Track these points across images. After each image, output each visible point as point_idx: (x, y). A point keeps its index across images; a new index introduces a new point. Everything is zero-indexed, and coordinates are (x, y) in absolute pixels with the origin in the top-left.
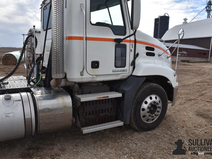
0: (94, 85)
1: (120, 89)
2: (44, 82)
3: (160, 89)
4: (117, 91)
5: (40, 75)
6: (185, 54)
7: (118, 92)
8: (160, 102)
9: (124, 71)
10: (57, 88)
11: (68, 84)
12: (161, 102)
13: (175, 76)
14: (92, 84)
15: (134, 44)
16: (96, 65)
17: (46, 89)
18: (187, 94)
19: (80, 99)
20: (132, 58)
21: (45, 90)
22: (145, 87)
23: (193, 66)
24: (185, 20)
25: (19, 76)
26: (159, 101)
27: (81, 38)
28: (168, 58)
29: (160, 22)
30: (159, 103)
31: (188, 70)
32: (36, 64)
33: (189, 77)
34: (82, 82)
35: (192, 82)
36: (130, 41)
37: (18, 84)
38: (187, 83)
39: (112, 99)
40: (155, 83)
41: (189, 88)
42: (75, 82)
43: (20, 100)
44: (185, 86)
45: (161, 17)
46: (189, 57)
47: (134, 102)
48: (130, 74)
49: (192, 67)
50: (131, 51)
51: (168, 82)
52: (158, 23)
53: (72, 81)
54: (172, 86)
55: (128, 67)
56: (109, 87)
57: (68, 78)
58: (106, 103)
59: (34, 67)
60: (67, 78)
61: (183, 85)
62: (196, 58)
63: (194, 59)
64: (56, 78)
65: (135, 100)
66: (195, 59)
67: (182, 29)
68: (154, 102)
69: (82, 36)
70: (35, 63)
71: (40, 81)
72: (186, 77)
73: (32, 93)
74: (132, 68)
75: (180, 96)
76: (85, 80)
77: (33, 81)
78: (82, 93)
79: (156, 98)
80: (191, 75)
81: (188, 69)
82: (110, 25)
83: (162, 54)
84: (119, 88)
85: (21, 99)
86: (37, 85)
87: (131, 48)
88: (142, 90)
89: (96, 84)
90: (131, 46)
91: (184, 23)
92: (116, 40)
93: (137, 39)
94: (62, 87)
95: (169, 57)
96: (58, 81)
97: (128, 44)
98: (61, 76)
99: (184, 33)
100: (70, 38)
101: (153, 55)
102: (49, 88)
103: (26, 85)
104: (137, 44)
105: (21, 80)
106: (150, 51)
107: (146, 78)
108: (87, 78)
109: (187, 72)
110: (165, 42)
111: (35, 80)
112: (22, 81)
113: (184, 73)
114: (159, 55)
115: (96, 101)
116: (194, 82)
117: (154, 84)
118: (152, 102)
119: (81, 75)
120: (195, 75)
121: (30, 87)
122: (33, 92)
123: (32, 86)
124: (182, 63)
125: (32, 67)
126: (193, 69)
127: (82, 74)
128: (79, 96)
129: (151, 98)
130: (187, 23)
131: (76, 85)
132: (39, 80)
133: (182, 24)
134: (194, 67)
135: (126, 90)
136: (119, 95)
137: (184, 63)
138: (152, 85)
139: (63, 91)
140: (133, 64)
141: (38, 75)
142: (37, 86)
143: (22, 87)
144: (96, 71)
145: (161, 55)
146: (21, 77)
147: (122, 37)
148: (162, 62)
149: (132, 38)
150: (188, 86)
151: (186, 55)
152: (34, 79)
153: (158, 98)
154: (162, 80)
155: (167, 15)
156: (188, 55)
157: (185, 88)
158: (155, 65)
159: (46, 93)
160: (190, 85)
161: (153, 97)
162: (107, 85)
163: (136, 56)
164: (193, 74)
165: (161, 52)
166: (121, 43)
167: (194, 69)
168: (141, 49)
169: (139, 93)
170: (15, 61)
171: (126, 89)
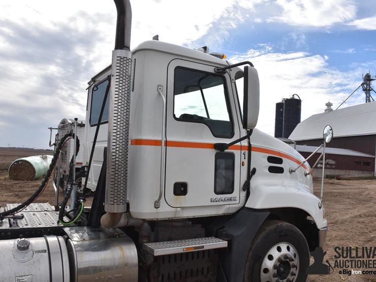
0: (178, 224)
1: (224, 232)
2: (87, 217)
3: (295, 233)
4: (218, 236)
5: (81, 204)
6: (331, 165)
7: (220, 238)
8: (295, 256)
9: (230, 199)
10: (111, 230)
11: (131, 222)
12: (297, 256)
13: (320, 208)
14: (175, 224)
15: (247, 152)
16: (182, 189)
17: (92, 231)
18: (342, 239)
19: (153, 251)
20: (244, 178)
21: (90, 233)
22: (268, 229)
23: (348, 185)
24: (329, 105)
25: (42, 204)
26: (293, 253)
27: (157, 143)
28: (306, 175)
29: (285, 109)
30: (293, 258)
31: (339, 193)
32: (75, 184)
33: (342, 207)
34: (157, 219)
35: (348, 216)
36: (241, 148)
37: (41, 220)
38: (340, 217)
39: (209, 251)
40: (285, 221)
41: (344, 227)
42: (144, 220)
43: (45, 251)
44: (336, 223)
45: (287, 101)
46: (339, 170)
47: (250, 256)
48: (241, 205)
49: (346, 187)
50: (243, 165)
51: (308, 218)
52: (281, 110)
53: (138, 217)
54: (315, 225)
55: (238, 193)
56: (204, 229)
57: (131, 213)
58: (198, 258)
59: (71, 189)
60: (129, 212)
61: (333, 221)
62: (351, 171)
63: (348, 173)
64: (112, 212)
65: (251, 253)
66: (351, 174)
67: (328, 127)
68: (286, 256)
69: (159, 138)
70: (74, 182)
71: (81, 215)
72: (338, 206)
73: (66, 237)
74: (244, 194)
75: (330, 243)
76: (161, 217)
77: (67, 215)
78: (157, 240)
79: (288, 249)
80: (346, 203)
81: (340, 191)
82: (206, 118)
83: (296, 170)
84: (222, 230)
85: (46, 249)
86: (75, 223)
87: (243, 160)
88: (263, 234)
89: (181, 224)
90: (243, 156)
91: (327, 111)
92: (216, 146)
93: (253, 144)
94: (119, 228)
95: (309, 174)
96: (115, 217)
97: (237, 153)
98: (121, 209)
99: (332, 133)
100: (139, 142)
101: (280, 170)
102: (97, 229)
103: (54, 221)
104: (253, 153)
105: (45, 212)
106: (276, 165)
107: (269, 213)
108: (165, 211)
109: (338, 198)
110: (297, 144)
111: (72, 213)
112: (47, 212)
113: (333, 198)
114: (291, 171)
115: (181, 254)
116: (352, 215)
117: (285, 224)
118: (282, 255)
119: (155, 207)
120: (352, 202)
121: (62, 225)
122: (67, 235)
123: (67, 225)
124: (327, 180)
125: (69, 189)
126: (348, 191)
127: (157, 206)
128: (150, 245)
129: (279, 249)
130: (332, 110)
131: (146, 224)
132: (78, 213)
133: (324, 112)
134: (349, 187)
135: (235, 235)
136: (223, 244)
137: (331, 181)
138: (281, 225)
139: (121, 235)
140: (247, 187)
141: (78, 205)
142: (74, 225)
143: (48, 226)
144: (183, 201)
145: (294, 171)
146: (46, 206)
147: (227, 141)
148: (297, 184)
149: (245, 143)
150: (343, 222)
151: (333, 167)
152: (69, 212)
153: (291, 248)
154: (297, 216)
155: (296, 97)
156: (338, 167)
157: (337, 227)
158: (284, 188)
159: (91, 239)
160: (345, 221)
161: (284, 246)
162: (200, 225)
163: (251, 173)
164: (348, 200)
165: (295, 165)
166: (226, 151)
167: (350, 191)
168: (260, 161)
169: (258, 240)
170: (32, 172)
171: (236, 232)
